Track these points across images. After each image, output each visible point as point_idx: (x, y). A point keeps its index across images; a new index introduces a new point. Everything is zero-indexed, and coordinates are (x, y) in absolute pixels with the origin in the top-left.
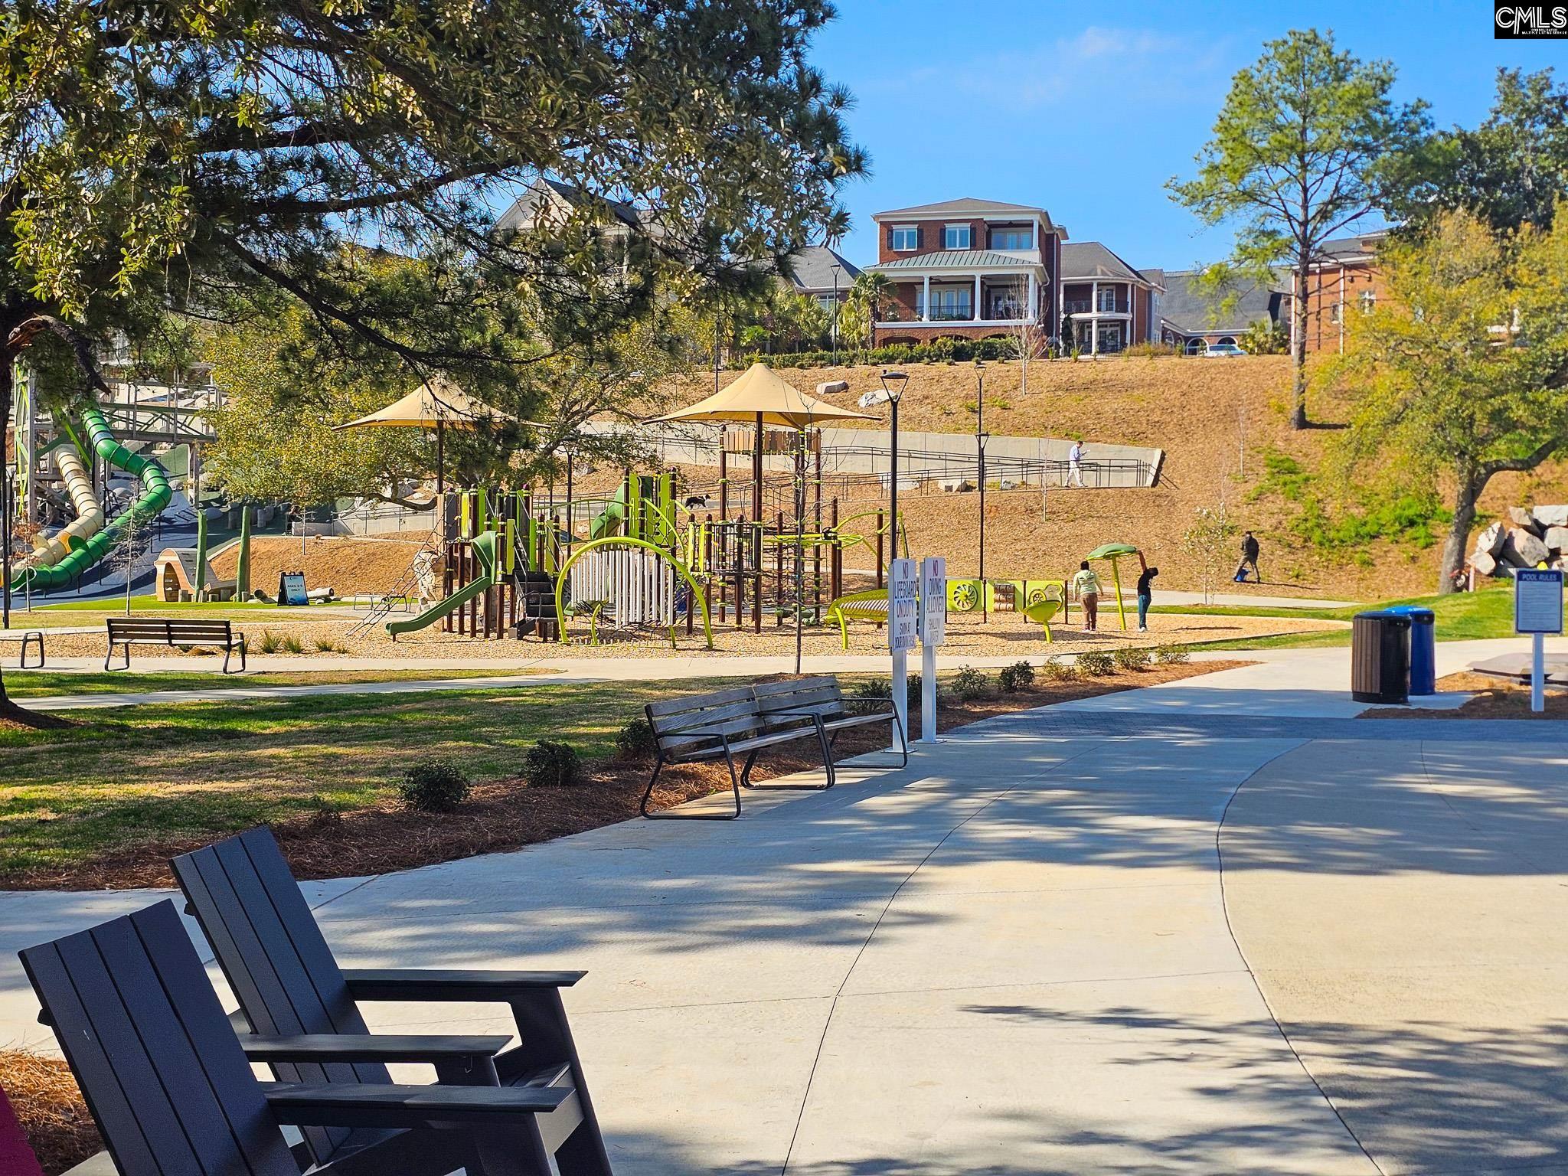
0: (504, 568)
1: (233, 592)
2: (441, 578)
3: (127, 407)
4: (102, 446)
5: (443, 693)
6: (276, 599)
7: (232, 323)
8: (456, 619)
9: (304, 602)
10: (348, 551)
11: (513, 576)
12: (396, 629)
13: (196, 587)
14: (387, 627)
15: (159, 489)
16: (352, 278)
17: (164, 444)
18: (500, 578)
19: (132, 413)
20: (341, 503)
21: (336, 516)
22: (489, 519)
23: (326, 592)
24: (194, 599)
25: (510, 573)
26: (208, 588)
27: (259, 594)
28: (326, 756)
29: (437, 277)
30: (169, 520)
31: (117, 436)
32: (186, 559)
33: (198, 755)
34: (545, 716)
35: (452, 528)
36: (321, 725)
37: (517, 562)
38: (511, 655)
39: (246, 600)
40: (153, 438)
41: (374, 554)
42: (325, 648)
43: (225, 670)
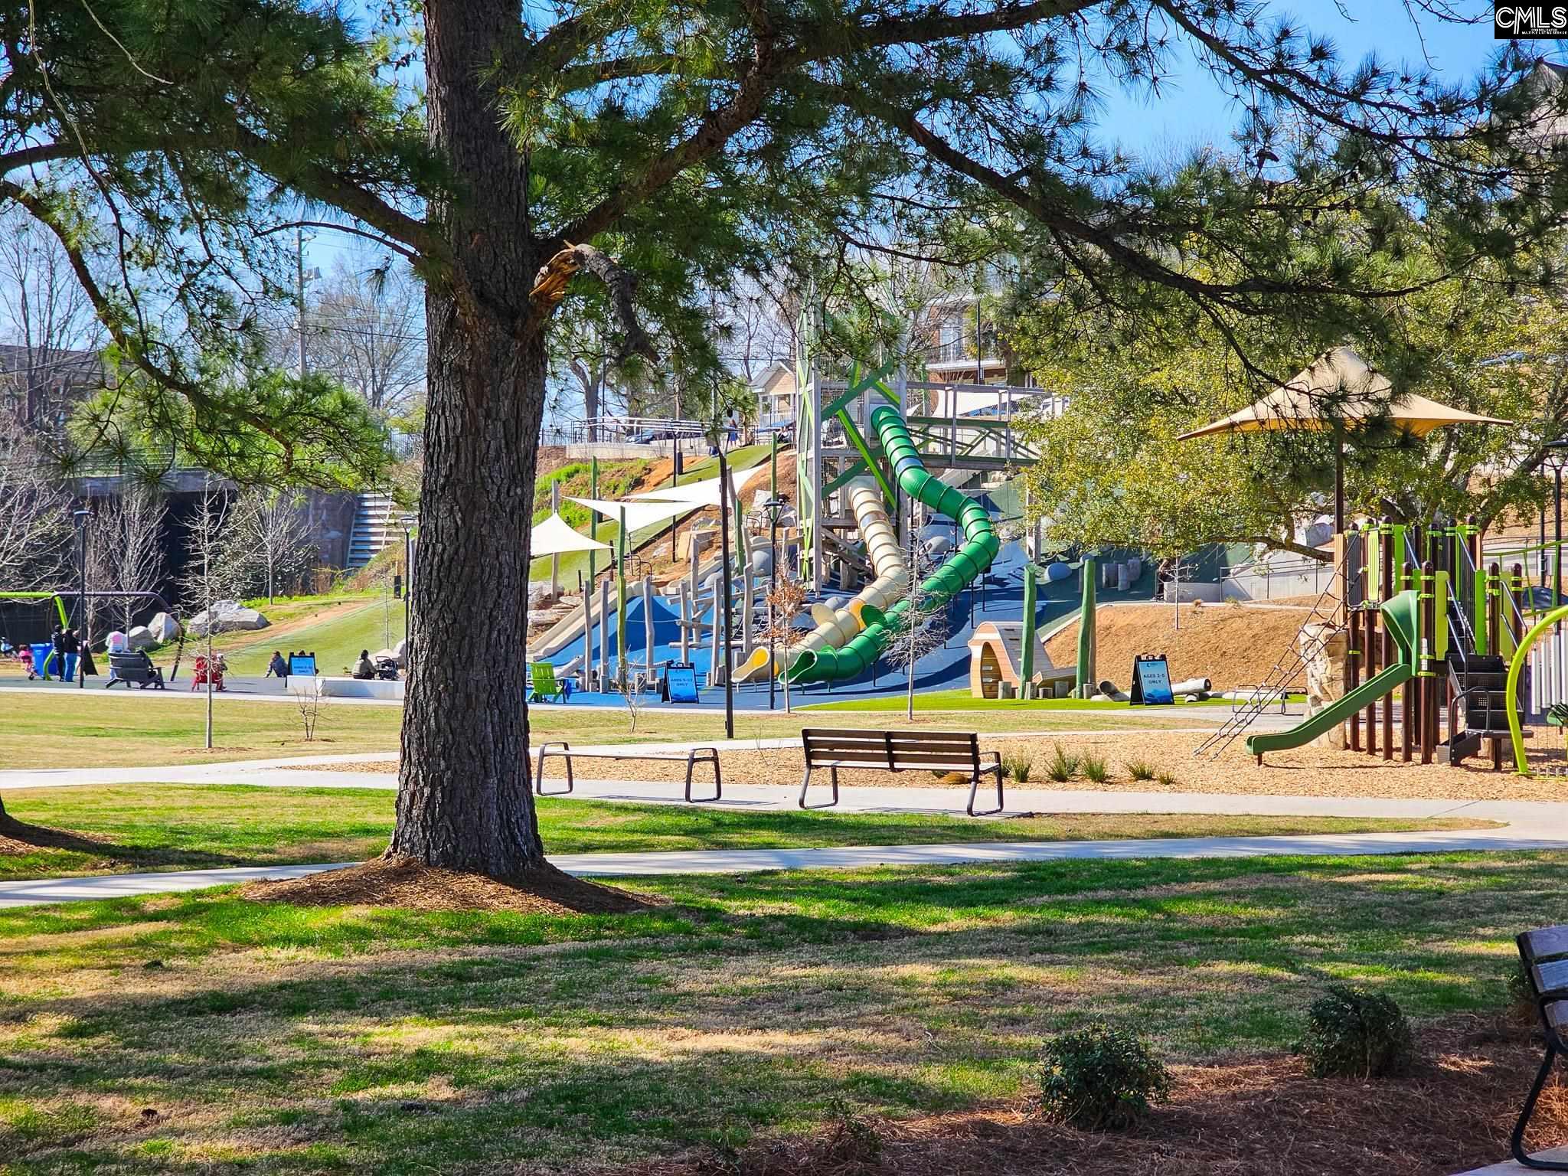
0: (1431, 650)
1: (1072, 686)
2: (1341, 665)
3: (945, 422)
4: (908, 478)
5: (1274, 861)
6: (1129, 694)
7: (961, 265)
8: (1363, 727)
9: (1168, 700)
10: (1238, 624)
11: (1445, 662)
12: (1262, 745)
13: (1021, 678)
14: (1249, 742)
15: (981, 538)
16: (1103, 170)
17: (998, 474)
18: (1424, 666)
19: (950, 431)
20: (1235, 552)
21: (1227, 573)
22: (1408, 571)
23: (1198, 684)
24: (1019, 694)
25: (1440, 656)
26: (1038, 678)
27: (1106, 688)
28: (992, 985)
29: (1260, 166)
30: (1000, 582)
31: (932, 463)
32: (1010, 637)
33: (788, 972)
34: (1425, 914)
35: (1355, 586)
36: (1031, 918)
37: (1451, 642)
38: (1429, 793)
39: (1089, 697)
40: (985, 465)
41: (1275, 628)
42: (1142, 775)
43: (970, 811)
